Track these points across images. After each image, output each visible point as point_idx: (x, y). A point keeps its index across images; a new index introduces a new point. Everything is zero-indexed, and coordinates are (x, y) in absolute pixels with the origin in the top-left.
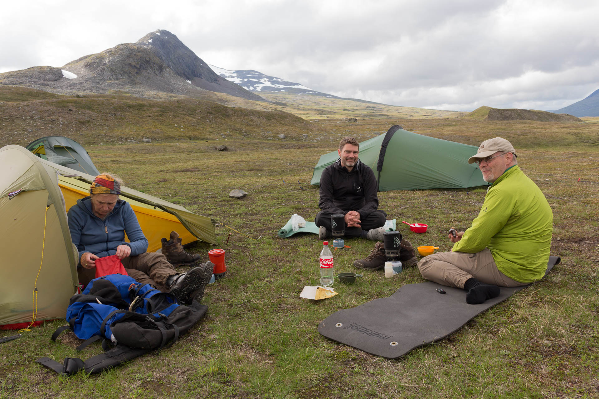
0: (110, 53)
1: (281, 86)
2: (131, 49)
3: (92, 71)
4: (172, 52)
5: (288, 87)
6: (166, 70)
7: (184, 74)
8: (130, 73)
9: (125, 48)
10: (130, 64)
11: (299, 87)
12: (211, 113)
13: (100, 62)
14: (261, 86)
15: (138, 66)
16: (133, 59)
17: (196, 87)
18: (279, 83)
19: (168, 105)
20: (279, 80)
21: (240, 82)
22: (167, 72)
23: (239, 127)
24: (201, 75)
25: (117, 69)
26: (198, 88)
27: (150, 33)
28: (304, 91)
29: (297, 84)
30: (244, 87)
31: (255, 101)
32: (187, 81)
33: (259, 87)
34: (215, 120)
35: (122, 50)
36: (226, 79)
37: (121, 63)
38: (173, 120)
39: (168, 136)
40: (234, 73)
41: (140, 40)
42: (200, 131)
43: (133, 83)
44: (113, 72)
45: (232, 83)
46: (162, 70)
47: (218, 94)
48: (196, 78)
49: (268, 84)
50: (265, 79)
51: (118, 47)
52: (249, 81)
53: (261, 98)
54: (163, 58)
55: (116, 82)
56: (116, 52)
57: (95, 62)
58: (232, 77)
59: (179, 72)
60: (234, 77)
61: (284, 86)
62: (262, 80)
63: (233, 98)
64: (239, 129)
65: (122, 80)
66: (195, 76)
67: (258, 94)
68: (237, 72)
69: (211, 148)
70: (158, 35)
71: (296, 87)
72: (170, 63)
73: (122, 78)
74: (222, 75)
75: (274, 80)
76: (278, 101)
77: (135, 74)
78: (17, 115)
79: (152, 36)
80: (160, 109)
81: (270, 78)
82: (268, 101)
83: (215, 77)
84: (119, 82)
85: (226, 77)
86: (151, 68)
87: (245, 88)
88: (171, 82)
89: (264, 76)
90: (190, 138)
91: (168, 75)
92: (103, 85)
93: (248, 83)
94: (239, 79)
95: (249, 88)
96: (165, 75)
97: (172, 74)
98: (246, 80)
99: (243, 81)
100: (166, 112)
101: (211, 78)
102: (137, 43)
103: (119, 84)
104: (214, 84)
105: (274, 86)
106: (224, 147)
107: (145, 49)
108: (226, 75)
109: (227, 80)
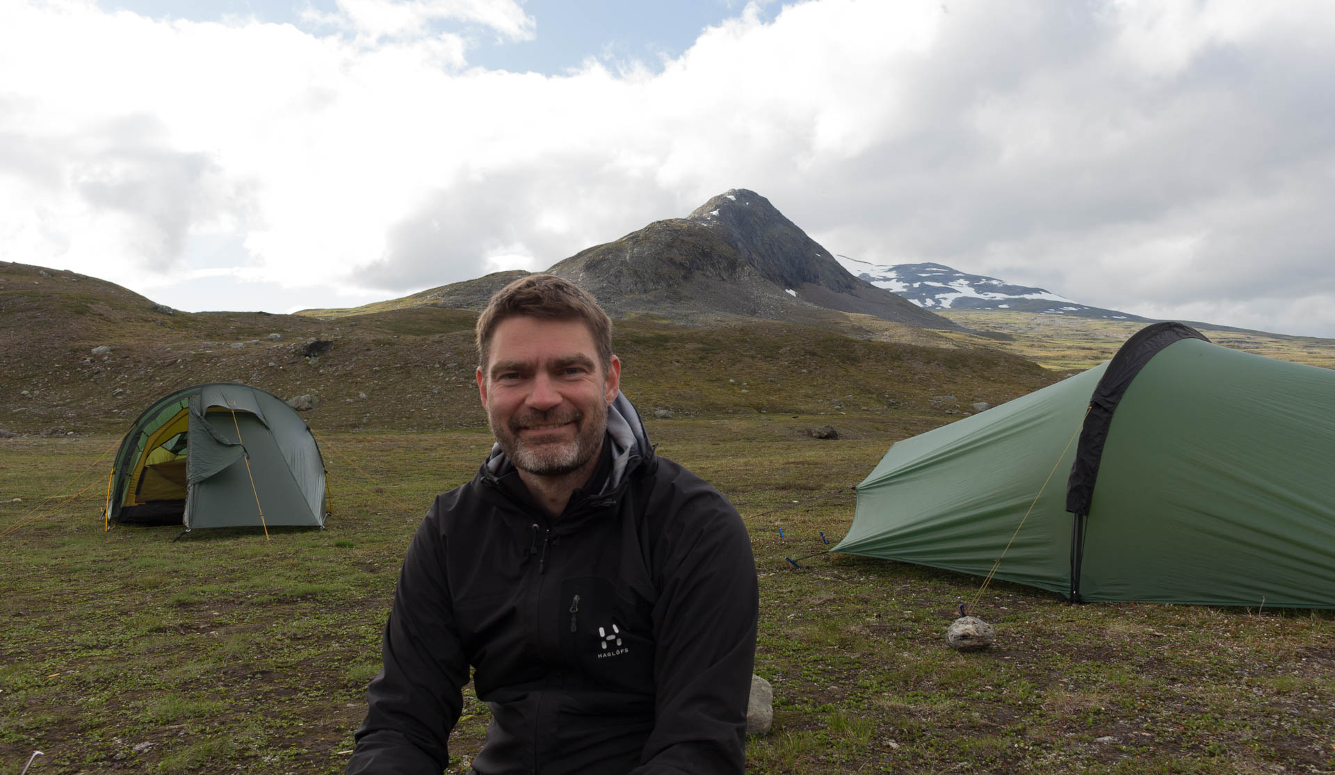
0: (634, 240)
1: (999, 296)
2: (674, 230)
3: (599, 277)
4: (759, 232)
5: (1017, 297)
6: (743, 268)
7: (782, 277)
8: (671, 278)
9: (664, 229)
10: (671, 260)
11: (1043, 296)
12: (813, 354)
13: (613, 259)
14: (951, 297)
15: (688, 265)
16: (679, 250)
17: (805, 303)
18: (993, 289)
19: (720, 338)
20: (995, 282)
21: (905, 290)
22: (746, 275)
23: (876, 385)
24: (816, 277)
25: (646, 272)
26: (809, 305)
27: (715, 198)
28: (1056, 305)
29: (1037, 291)
30: (911, 301)
31: (937, 331)
32: (787, 291)
33: (947, 300)
34: (822, 370)
35: (659, 232)
36: (872, 283)
37: (655, 258)
38: (726, 369)
39: (711, 404)
40: (890, 270)
41: (694, 212)
42: (784, 394)
43: (676, 298)
44: (639, 277)
45: (886, 292)
46: (735, 269)
47: (852, 315)
48: (805, 285)
49: (970, 292)
50: (961, 281)
51: (650, 228)
52: (923, 287)
53: (950, 322)
54: (740, 245)
55: (643, 296)
56: (646, 238)
57: (605, 260)
58: (886, 279)
59: (771, 273)
60: (889, 280)
61: (1007, 296)
62: (954, 285)
63: (884, 324)
64: (877, 389)
65: (653, 293)
66: (804, 280)
67: (946, 316)
68: (897, 268)
69: (799, 431)
70: (730, 200)
71: (1035, 296)
72: (754, 256)
73: (655, 289)
74: (865, 275)
75: (982, 283)
76: (991, 330)
77: (682, 281)
78: (417, 361)
79: (719, 203)
80: (701, 346)
81: (973, 280)
82: (969, 331)
83: (847, 280)
84: (650, 298)
85: (873, 279)
86: (713, 265)
87: (916, 302)
88: (752, 293)
89: (957, 275)
90: (761, 409)
91: (747, 278)
92: (617, 303)
93: (922, 292)
94: (901, 284)
95: (923, 301)
96: (742, 279)
97: (755, 277)
98: (916, 285)
99: (910, 288)
100: (712, 351)
101: (839, 284)
102: (689, 219)
103: (649, 302)
104: (845, 296)
105: (981, 296)
106: (829, 430)
107: (703, 229)
108: (872, 275)
109: (874, 287)
